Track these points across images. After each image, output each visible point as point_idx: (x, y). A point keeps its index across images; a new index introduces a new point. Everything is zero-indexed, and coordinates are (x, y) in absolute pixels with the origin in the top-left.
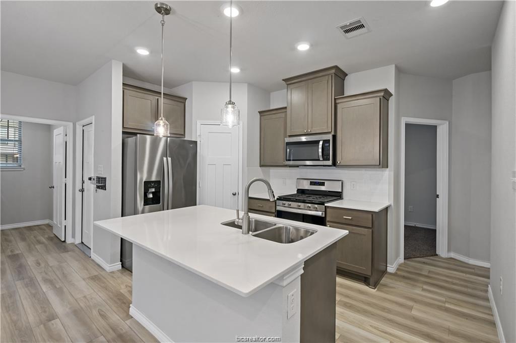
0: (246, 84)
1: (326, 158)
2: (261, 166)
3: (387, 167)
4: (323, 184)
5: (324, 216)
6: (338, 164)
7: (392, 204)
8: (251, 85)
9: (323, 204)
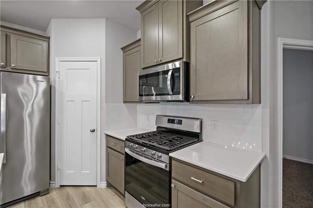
0: (104, 19)
1: (175, 91)
2: (124, 102)
3: (260, 103)
4: (180, 122)
5: (168, 169)
6: (191, 99)
7: (268, 155)
8: (108, 19)
9: (167, 152)
